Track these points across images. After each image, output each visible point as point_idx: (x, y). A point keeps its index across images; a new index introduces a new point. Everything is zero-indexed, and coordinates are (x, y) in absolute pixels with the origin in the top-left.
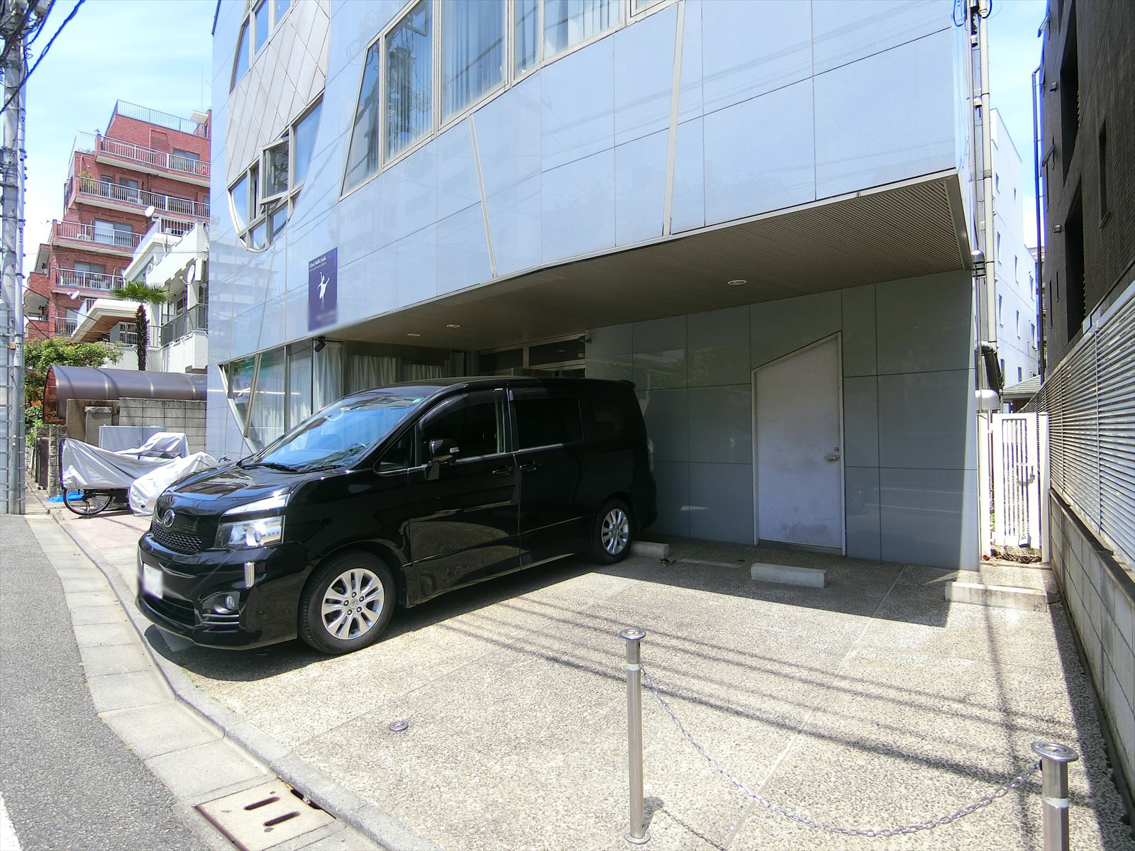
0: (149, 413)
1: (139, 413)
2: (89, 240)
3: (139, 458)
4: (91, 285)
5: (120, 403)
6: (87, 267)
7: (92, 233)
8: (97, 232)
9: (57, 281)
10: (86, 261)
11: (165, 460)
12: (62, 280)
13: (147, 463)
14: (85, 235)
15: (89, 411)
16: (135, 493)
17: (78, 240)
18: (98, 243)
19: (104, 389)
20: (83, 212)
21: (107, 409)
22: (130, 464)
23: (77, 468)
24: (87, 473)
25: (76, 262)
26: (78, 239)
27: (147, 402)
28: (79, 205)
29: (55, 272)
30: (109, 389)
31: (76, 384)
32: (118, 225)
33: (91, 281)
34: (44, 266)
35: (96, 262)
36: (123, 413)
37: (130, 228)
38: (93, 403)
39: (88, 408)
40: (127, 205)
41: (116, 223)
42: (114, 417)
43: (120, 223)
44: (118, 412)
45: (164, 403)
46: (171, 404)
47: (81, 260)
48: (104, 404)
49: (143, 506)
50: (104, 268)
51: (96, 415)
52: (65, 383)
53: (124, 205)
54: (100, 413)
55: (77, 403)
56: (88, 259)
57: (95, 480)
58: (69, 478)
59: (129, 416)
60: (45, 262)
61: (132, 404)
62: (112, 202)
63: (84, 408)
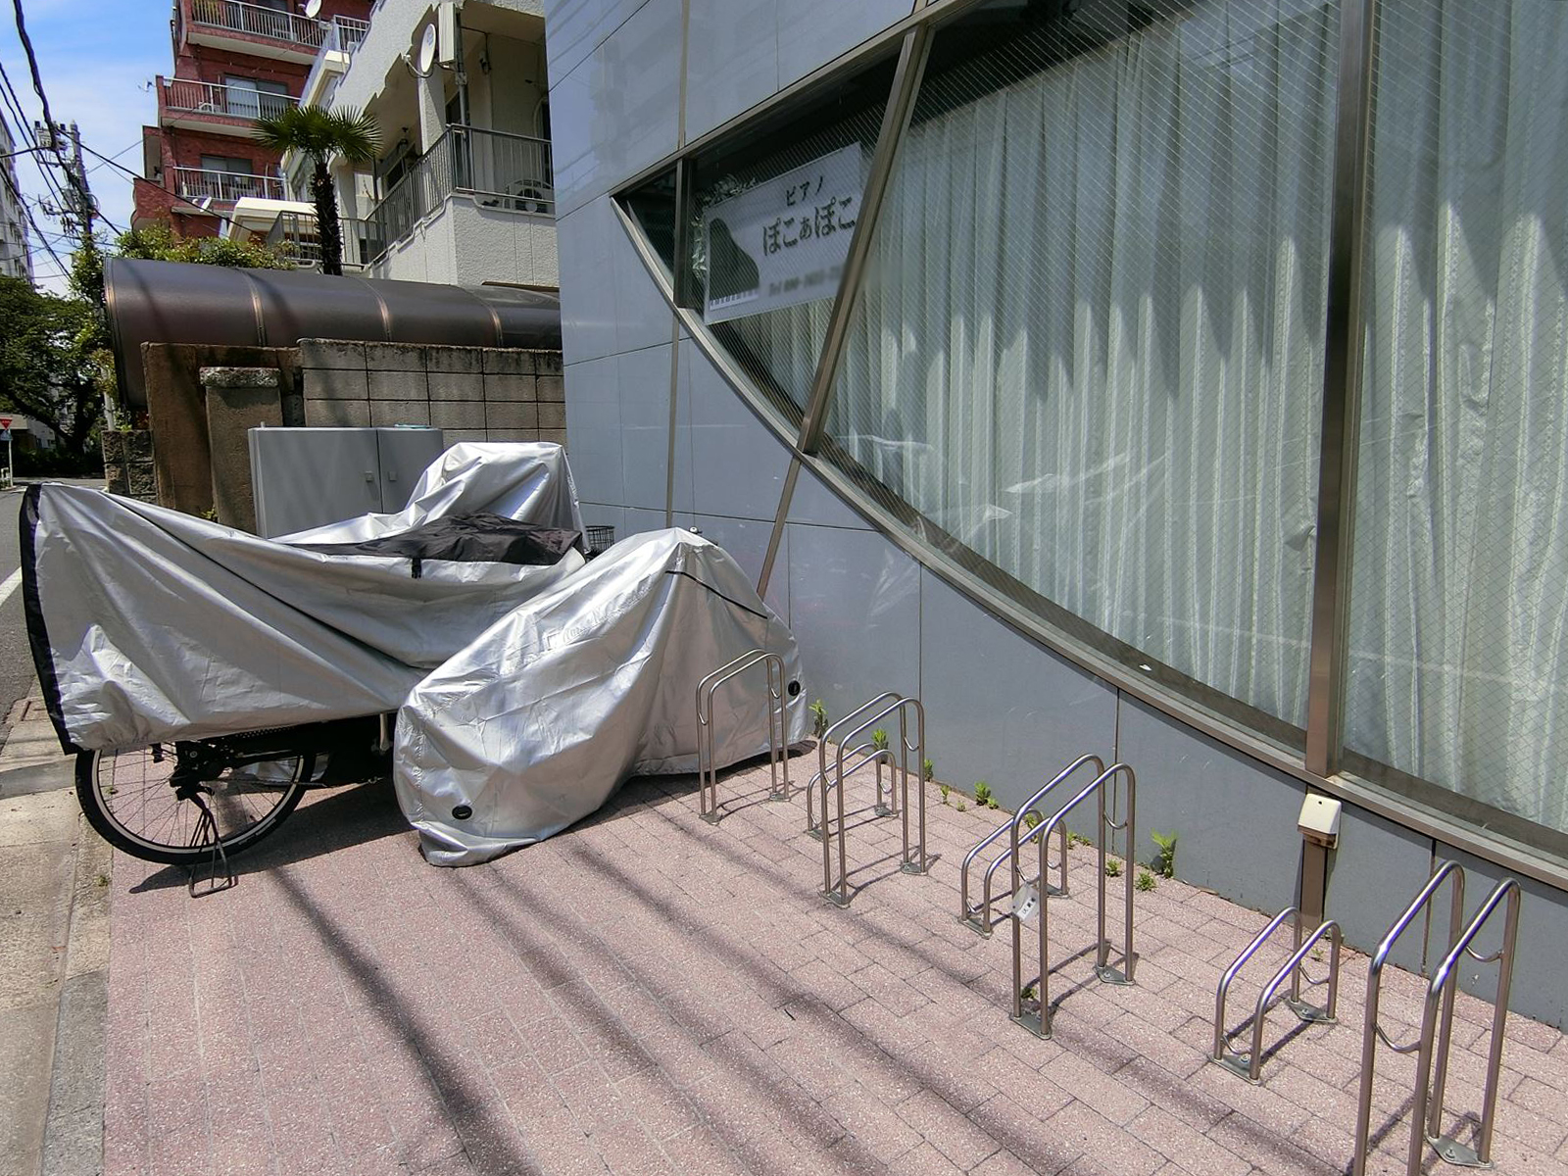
0: (388, 385)
1: (358, 386)
2: (219, 113)
3: (417, 570)
4: (232, 196)
5: (302, 357)
6: (223, 165)
7: (220, 98)
8: (231, 98)
9: (178, 190)
10: (220, 153)
11: (524, 572)
12: (185, 189)
13: (456, 589)
14: (212, 104)
15: (212, 381)
16: (422, 752)
17: (202, 116)
18: (232, 118)
19: (251, 314)
20: (203, 63)
21: (264, 376)
22: (375, 600)
23: (124, 642)
24: (173, 660)
25: (202, 155)
26: (200, 111)
27: (378, 353)
28: (195, 48)
29: (171, 174)
30: (265, 315)
31: (166, 299)
32: (261, 84)
33: (231, 188)
34: (157, 171)
35: (235, 155)
36: (312, 387)
37: (283, 88)
38: (220, 357)
39: (209, 373)
40: (271, 42)
41: (261, 80)
42: (290, 404)
43: (265, 81)
44: (299, 384)
45: (424, 355)
46: (444, 357)
47: (212, 152)
48: (255, 359)
49: (462, 813)
50: (249, 165)
51: (236, 394)
52: (133, 297)
53: (268, 44)
54: (243, 387)
55: (172, 354)
56: (222, 149)
57: (221, 694)
58: (87, 698)
59: (331, 398)
60: (158, 165)
61: (337, 360)
62: (248, 38)
63: (196, 374)
